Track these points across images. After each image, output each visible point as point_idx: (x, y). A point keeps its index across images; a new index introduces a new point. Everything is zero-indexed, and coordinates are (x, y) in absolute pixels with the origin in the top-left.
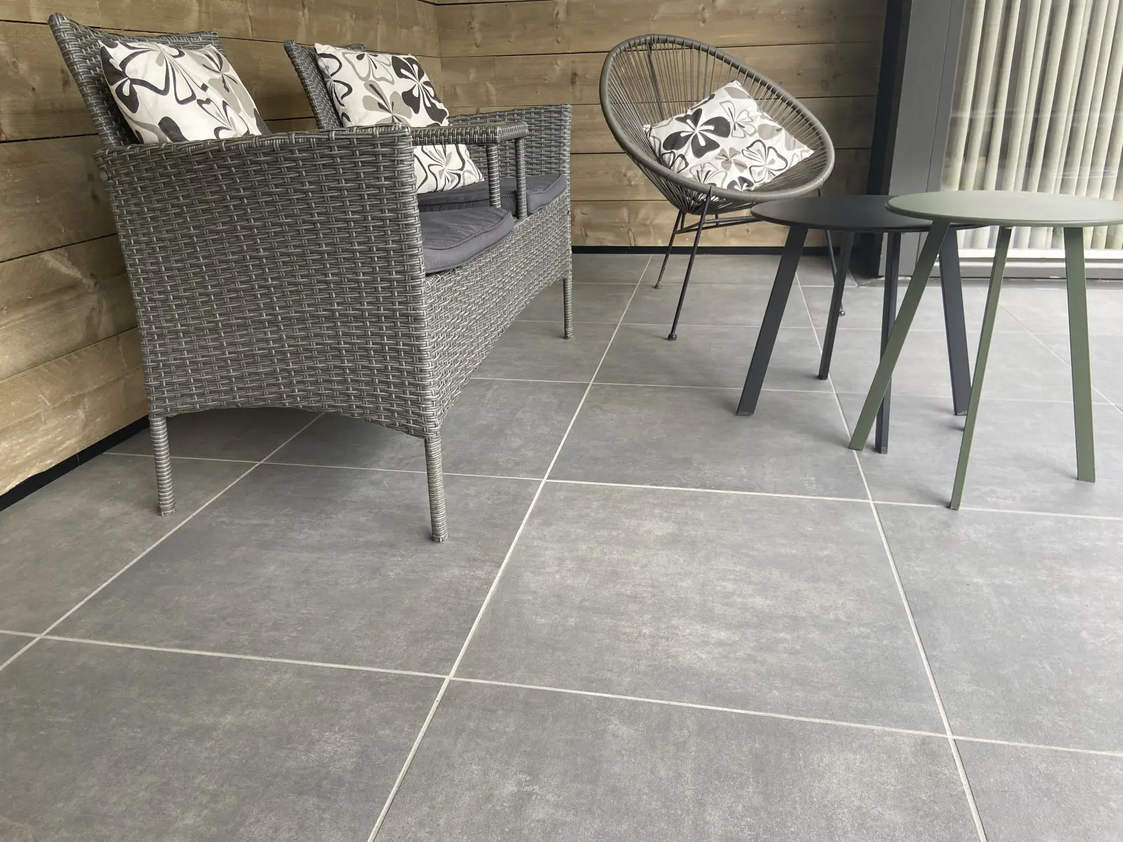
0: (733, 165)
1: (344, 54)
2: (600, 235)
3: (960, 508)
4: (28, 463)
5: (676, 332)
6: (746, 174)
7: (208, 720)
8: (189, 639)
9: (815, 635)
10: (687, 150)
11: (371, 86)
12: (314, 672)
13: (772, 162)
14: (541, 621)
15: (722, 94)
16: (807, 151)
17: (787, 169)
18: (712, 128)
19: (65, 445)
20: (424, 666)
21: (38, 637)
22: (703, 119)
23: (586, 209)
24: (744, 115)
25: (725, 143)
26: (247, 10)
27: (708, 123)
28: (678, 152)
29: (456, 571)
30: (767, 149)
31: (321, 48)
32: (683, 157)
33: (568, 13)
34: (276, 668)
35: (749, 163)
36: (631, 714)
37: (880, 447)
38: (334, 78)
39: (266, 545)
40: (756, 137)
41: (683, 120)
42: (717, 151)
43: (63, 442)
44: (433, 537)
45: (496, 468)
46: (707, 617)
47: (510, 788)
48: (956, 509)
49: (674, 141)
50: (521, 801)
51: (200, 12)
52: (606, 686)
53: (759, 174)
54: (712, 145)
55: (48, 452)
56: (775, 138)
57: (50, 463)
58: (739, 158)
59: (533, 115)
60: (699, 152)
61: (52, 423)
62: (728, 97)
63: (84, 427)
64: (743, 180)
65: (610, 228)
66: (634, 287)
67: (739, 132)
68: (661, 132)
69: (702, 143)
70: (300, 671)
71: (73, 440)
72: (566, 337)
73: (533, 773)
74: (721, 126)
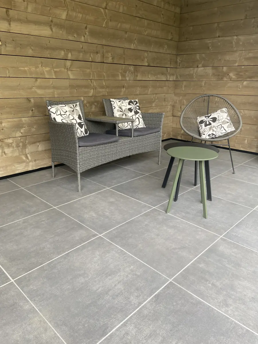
3: (168, 213)
4: (42, 165)
6: (214, 133)
7: (26, 202)
8: (35, 193)
9: (106, 220)
11: (120, 107)
12: (42, 201)
13: (222, 131)
14: (75, 205)
16: (233, 129)
17: (226, 133)
18: (212, 120)
20: (54, 205)
21: (22, 188)
25: (213, 124)
27: (211, 118)
28: (201, 125)
30: (222, 127)
34: (39, 199)
35: (215, 130)
36: (67, 218)
38: (113, 105)
40: (221, 124)
41: (206, 117)
43: (48, 163)
45: (104, 184)
46: (97, 213)
48: (166, 213)
49: (202, 122)
50: (42, 221)
53: (218, 133)
55: (45, 164)
56: (225, 125)
57: (45, 166)
61: (47, 160)
69: (208, 123)
73: (48, 219)
74: (214, 120)
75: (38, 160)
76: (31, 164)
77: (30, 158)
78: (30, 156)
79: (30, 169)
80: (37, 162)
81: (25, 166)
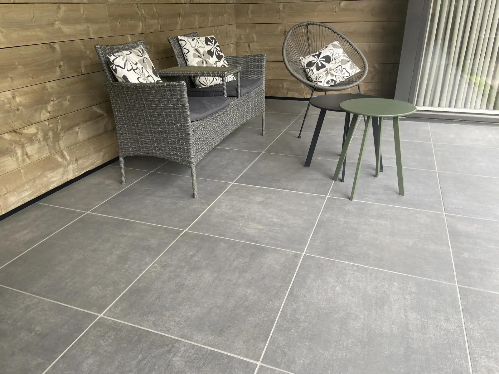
0: (329, 75)
1: (187, 39)
2: (293, 93)
3: (353, 200)
4: (87, 167)
5: (301, 135)
6: (334, 78)
7: (125, 234)
8: (124, 216)
9: (285, 229)
10: (314, 68)
11: (196, 50)
12: (153, 227)
13: (344, 74)
14: (214, 220)
15: (330, 46)
16: (358, 70)
17: (349, 77)
18: (324, 59)
19: (97, 162)
20: (181, 228)
21: (87, 213)
22: (321, 56)
23: (288, 83)
24: (337, 55)
25: (328, 66)
26: (159, 22)
27: (323, 58)
28: (311, 68)
29: (197, 206)
30: (343, 69)
31: (180, 38)
32: (312, 70)
33: (284, 8)
34: (144, 224)
35: (335, 74)
36: (226, 242)
37: (342, 180)
38: (184, 47)
39: (148, 195)
40: (340, 64)
41: (314, 56)
42: (325, 69)
43: (96, 162)
44: (193, 196)
45: (220, 178)
46: (259, 222)
47: (191, 253)
48: (352, 200)
49: (310, 64)
50: (192, 256)
51: (143, 26)
52: (224, 236)
53: (339, 78)
54: (323, 66)
55: (92, 164)
56: (347, 65)
57: (93, 167)
58: (332, 72)
59: (253, 58)
60: (318, 69)
61: (94, 156)
62: (332, 48)
63: (103, 157)
64: (332, 80)
65: (297, 91)
66: (298, 115)
67: (333, 62)
68: (306, 60)
69: (320, 65)
70: (149, 226)
71: (100, 161)
72: (262, 135)
73: (197, 252)
74: (328, 59)
75: (80, 158)
76: (71, 167)
77: (68, 157)
78: (68, 153)
79: (71, 177)
80: (80, 162)
81: (63, 174)
